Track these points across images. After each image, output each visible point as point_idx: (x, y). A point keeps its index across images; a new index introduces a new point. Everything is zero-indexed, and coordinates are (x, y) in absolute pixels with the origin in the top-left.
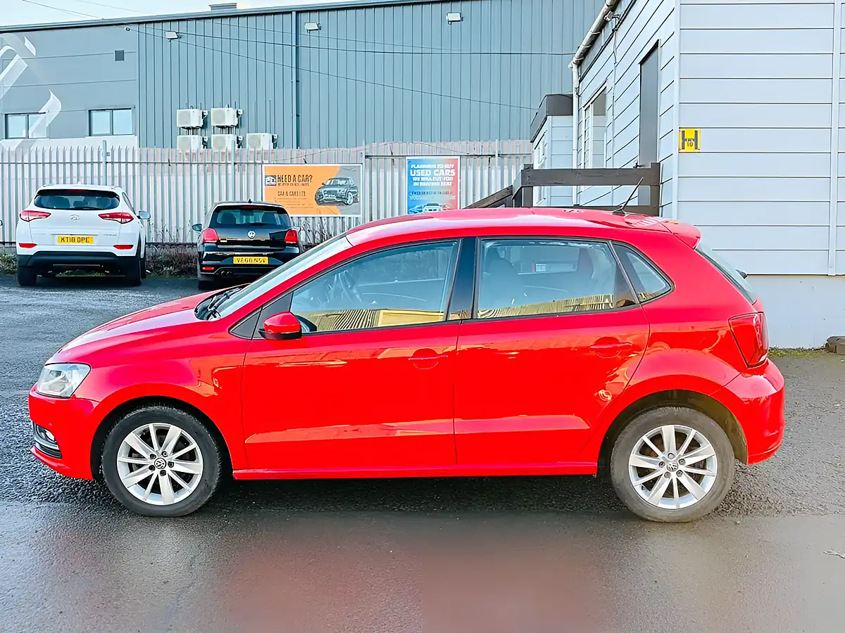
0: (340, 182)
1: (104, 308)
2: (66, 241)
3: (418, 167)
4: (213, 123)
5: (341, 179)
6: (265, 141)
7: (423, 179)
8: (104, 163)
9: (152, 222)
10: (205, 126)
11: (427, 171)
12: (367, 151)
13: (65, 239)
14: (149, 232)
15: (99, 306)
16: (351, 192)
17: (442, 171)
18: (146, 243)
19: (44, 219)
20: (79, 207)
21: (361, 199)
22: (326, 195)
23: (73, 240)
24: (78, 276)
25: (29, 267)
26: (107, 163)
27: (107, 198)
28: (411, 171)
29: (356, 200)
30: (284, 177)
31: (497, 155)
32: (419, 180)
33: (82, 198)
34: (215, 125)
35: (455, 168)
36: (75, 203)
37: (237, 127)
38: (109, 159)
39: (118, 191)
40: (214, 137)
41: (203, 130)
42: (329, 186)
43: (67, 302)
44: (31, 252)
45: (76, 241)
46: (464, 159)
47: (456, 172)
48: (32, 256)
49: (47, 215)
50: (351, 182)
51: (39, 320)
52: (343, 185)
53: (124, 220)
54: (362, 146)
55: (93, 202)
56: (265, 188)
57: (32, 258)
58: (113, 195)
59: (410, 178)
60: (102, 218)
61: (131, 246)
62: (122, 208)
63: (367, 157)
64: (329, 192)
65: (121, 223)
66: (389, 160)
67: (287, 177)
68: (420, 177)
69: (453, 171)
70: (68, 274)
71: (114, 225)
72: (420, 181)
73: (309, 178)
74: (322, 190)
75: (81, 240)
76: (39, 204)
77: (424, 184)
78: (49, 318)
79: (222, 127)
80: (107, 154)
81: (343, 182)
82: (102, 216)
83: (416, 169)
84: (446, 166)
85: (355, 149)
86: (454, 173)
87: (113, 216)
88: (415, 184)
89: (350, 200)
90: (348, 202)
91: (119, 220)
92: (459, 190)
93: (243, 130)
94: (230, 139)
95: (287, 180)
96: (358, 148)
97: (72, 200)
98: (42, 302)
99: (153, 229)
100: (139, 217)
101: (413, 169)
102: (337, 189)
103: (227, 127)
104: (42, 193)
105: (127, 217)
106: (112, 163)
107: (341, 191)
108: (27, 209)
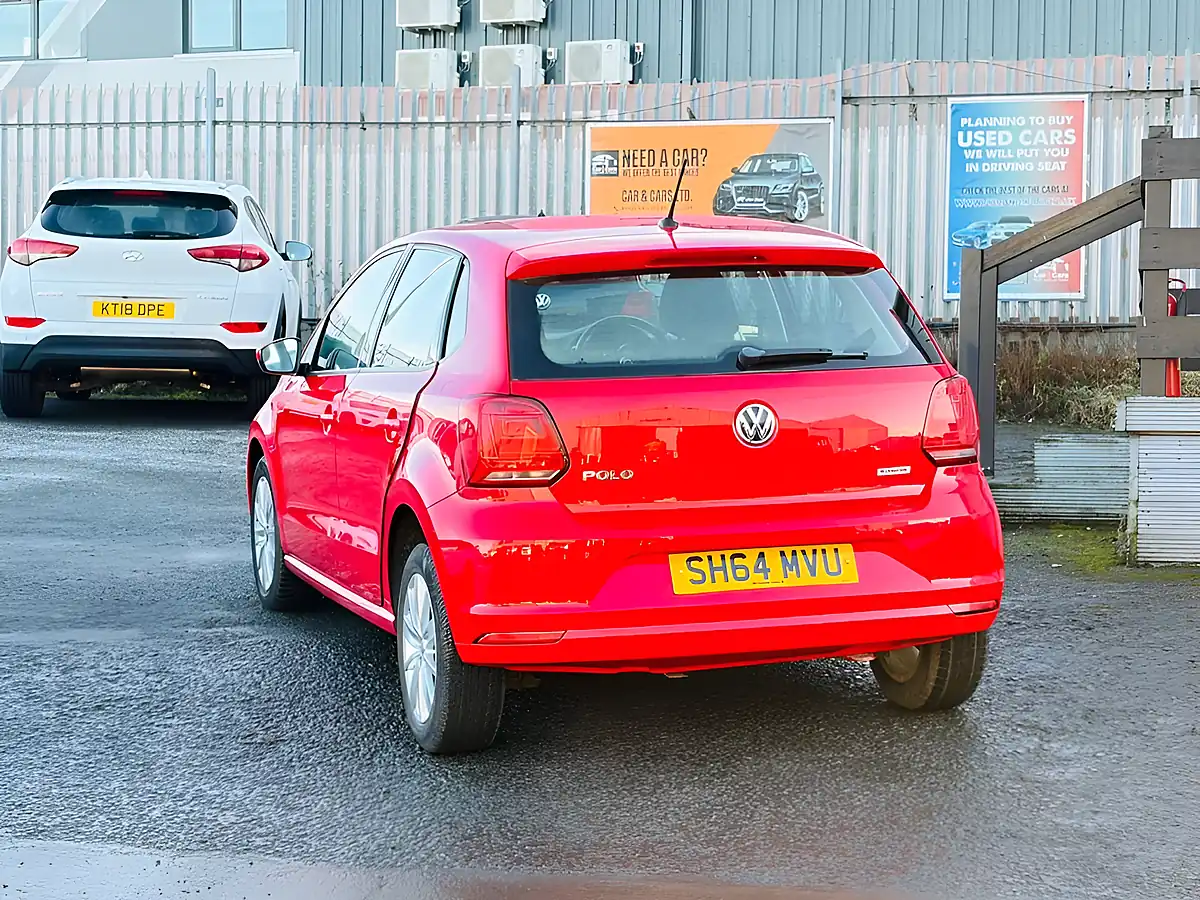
0: (777, 166)
1: (191, 469)
2: (111, 311)
3: (978, 122)
4: (485, 17)
5: (780, 157)
6: (612, 62)
7: (990, 154)
8: (209, 123)
9: (319, 267)
10: (464, 24)
11: (1001, 133)
12: (849, 85)
13: (111, 308)
14: (313, 293)
15: (183, 462)
16: (805, 190)
17: (1041, 132)
18: (301, 320)
19: (63, 260)
20: (144, 232)
21: (828, 208)
22: (741, 199)
23: (127, 310)
24: (143, 397)
25: (25, 371)
26: (215, 123)
27: (210, 211)
28: (961, 134)
29: (815, 210)
30: (638, 154)
31: (1187, 91)
32: (979, 156)
33: (150, 211)
34: (489, 22)
35: (1077, 125)
36: (136, 222)
37: (544, 23)
38: (221, 115)
39: (234, 194)
40: (488, 54)
41: (460, 36)
42: (750, 174)
43: (109, 456)
44: (31, 337)
45: (135, 311)
46: (1101, 102)
47: (1079, 135)
48: (34, 346)
49: (71, 251)
50: (805, 165)
51: (44, 492)
52: (782, 174)
53: (245, 264)
54: (834, 71)
55: (178, 219)
56: (592, 182)
57: (34, 351)
58: (221, 203)
59: (957, 152)
60: (197, 257)
61: (261, 326)
62: (242, 233)
63: (846, 100)
64: (749, 191)
65: (239, 269)
66: (904, 109)
67: (645, 154)
68: (984, 148)
69: (1069, 133)
70: (119, 392)
71: (223, 273)
72: (985, 159)
73: (701, 157)
74: (731, 187)
75: (146, 310)
76: (51, 225)
77: (993, 167)
78: (63, 489)
79: (507, 27)
80: (217, 102)
81: (786, 165)
82: (198, 254)
83: (974, 130)
84: (1052, 120)
85: (817, 81)
86: (1074, 139)
87: (221, 254)
88: (969, 167)
89: (801, 210)
90: (797, 216)
91: (235, 262)
92: (1085, 182)
93: (558, 33)
94: (526, 56)
95: (645, 162)
96: (825, 78)
97: (129, 213)
98: (50, 454)
99: (320, 285)
100: (285, 257)
101: (966, 129)
102: (770, 183)
103: (518, 25)
104: (60, 198)
105: (255, 257)
106: (229, 123)
107: (779, 186)
108: (25, 236)
